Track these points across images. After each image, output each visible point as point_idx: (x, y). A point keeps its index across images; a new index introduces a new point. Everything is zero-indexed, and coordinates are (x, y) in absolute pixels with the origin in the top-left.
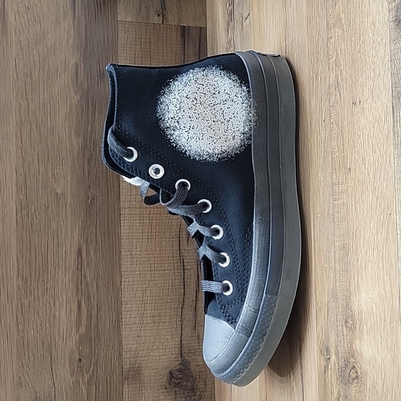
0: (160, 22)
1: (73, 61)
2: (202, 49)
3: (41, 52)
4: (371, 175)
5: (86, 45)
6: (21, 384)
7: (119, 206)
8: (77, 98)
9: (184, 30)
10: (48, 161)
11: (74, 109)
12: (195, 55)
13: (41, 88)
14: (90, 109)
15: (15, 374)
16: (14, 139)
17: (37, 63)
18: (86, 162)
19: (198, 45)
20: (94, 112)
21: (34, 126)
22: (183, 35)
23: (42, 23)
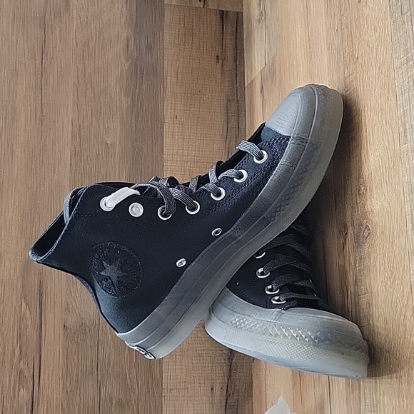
0: (202, 6)
1: (124, 35)
2: (238, 30)
3: (98, 27)
4: (374, 52)
5: (136, 22)
6: (68, 309)
7: (162, 158)
8: (127, 65)
9: (223, 14)
10: (100, 116)
11: (124, 74)
12: (232, 34)
13: (97, 55)
14: (138, 75)
15: (64, 299)
16: (72, 96)
17: (94, 35)
18: (134, 119)
19: (235, 26)
20: (142, 77)
21: (89, 86)
22: (222, 18)
23: (100, 4)
